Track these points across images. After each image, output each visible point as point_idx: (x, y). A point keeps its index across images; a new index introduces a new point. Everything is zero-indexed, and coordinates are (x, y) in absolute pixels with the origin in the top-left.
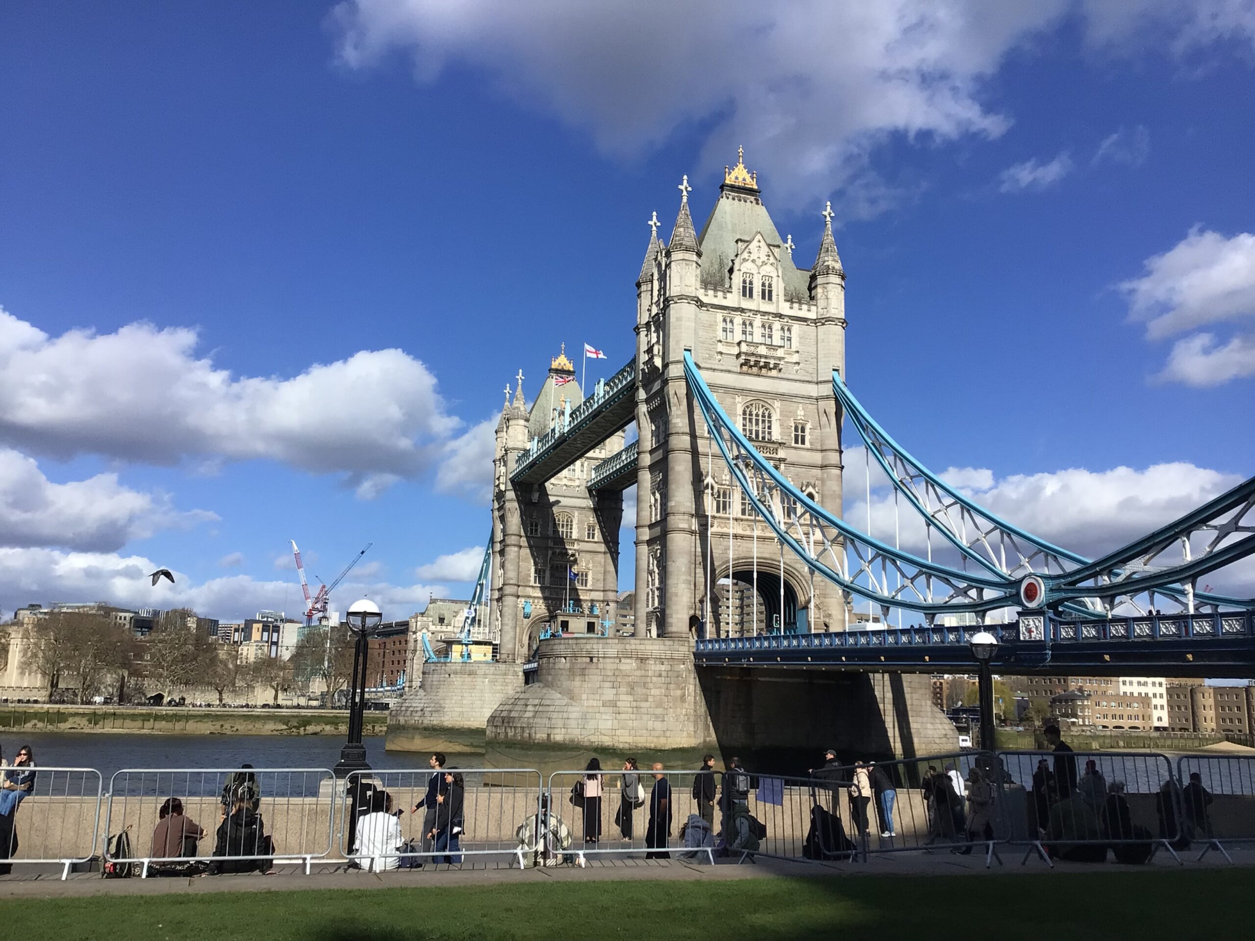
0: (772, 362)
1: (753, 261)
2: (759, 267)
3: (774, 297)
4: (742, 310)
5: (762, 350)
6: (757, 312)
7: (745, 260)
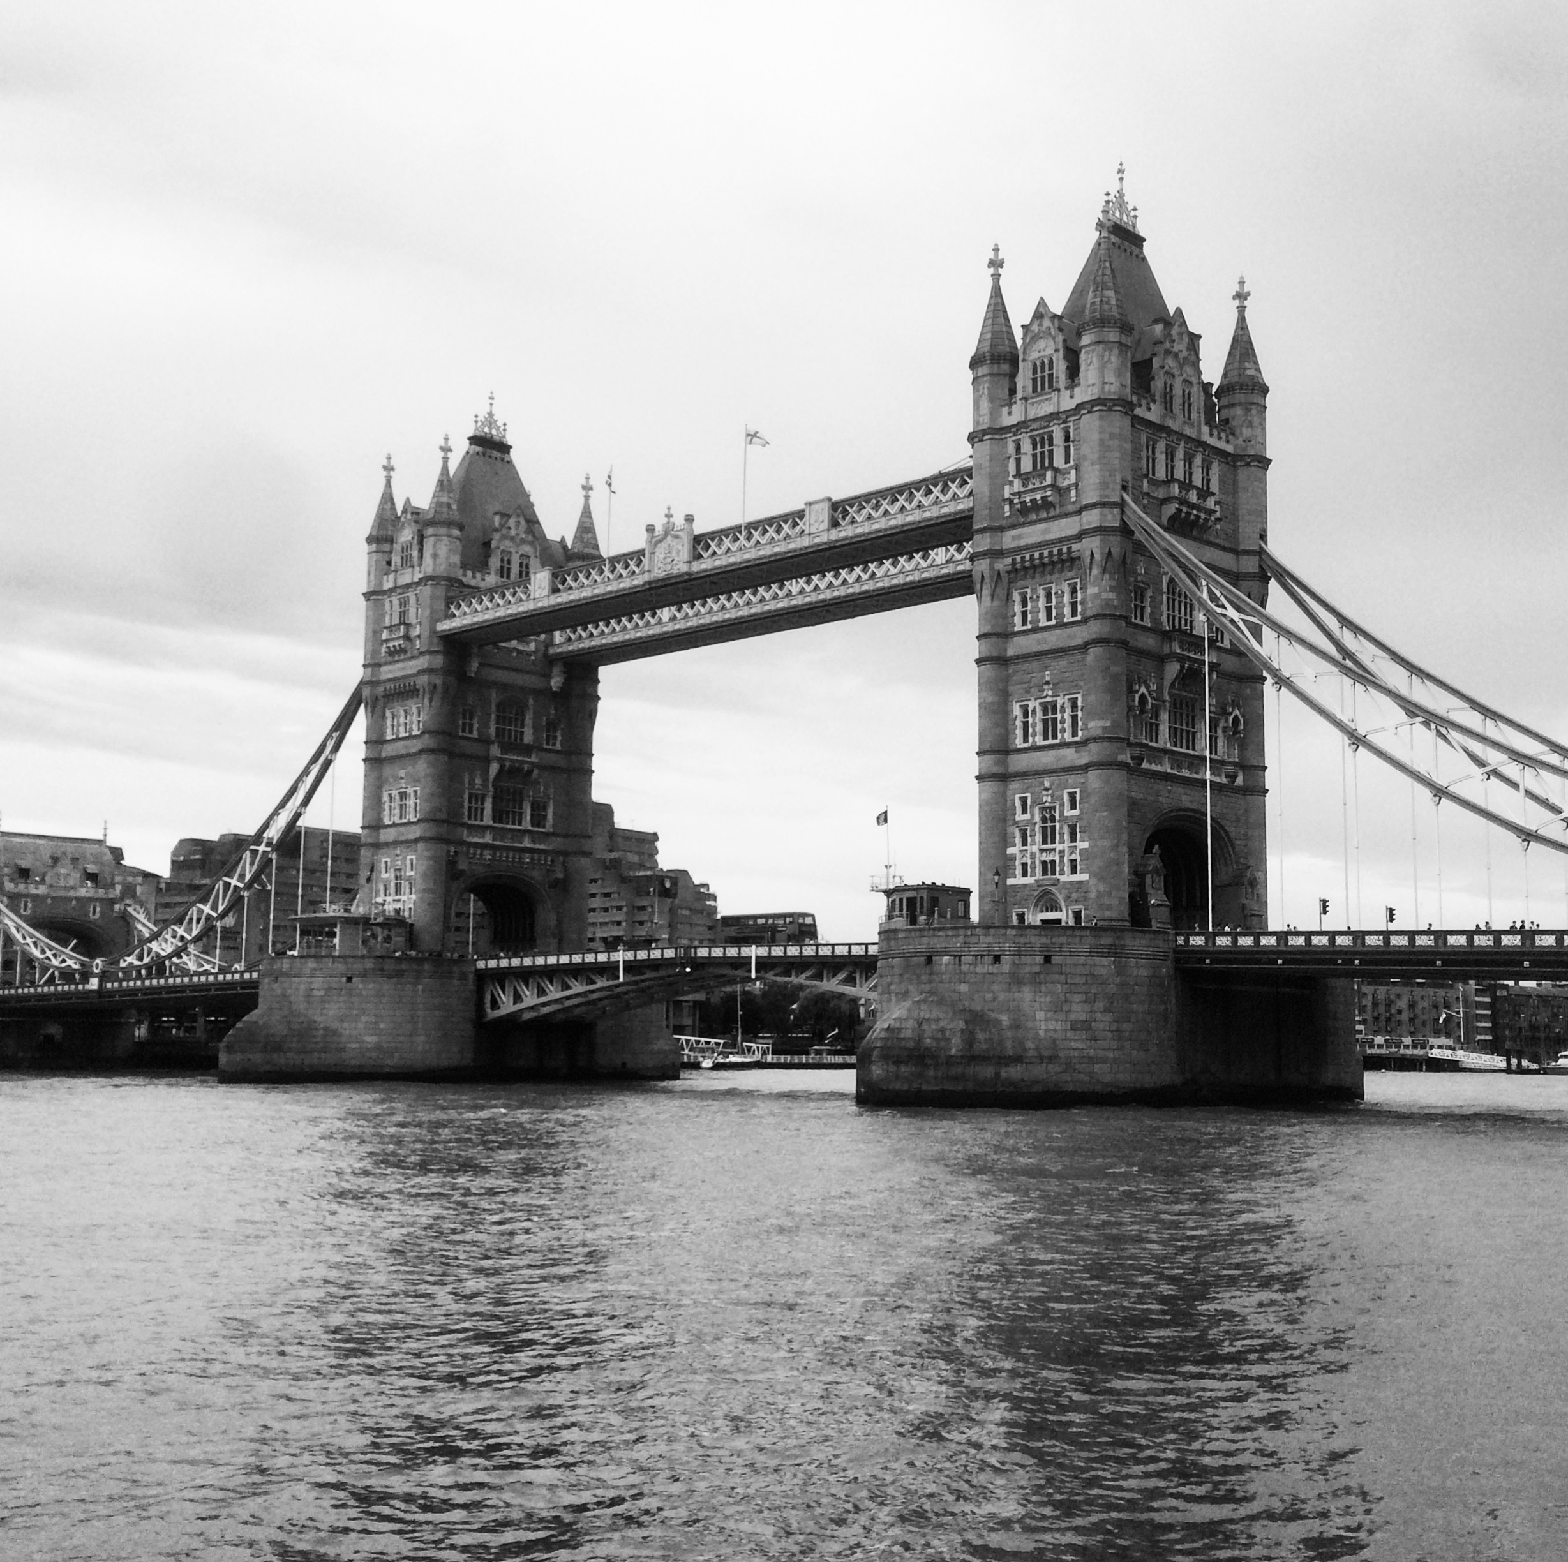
0: (1203, 516)
1: (1176, 355)
2: (1181, 366)
3: (1194, 416)
4: (1168, 431)
5: (1193, 497)
6: (1181, 436)
7: (1168, 352)
